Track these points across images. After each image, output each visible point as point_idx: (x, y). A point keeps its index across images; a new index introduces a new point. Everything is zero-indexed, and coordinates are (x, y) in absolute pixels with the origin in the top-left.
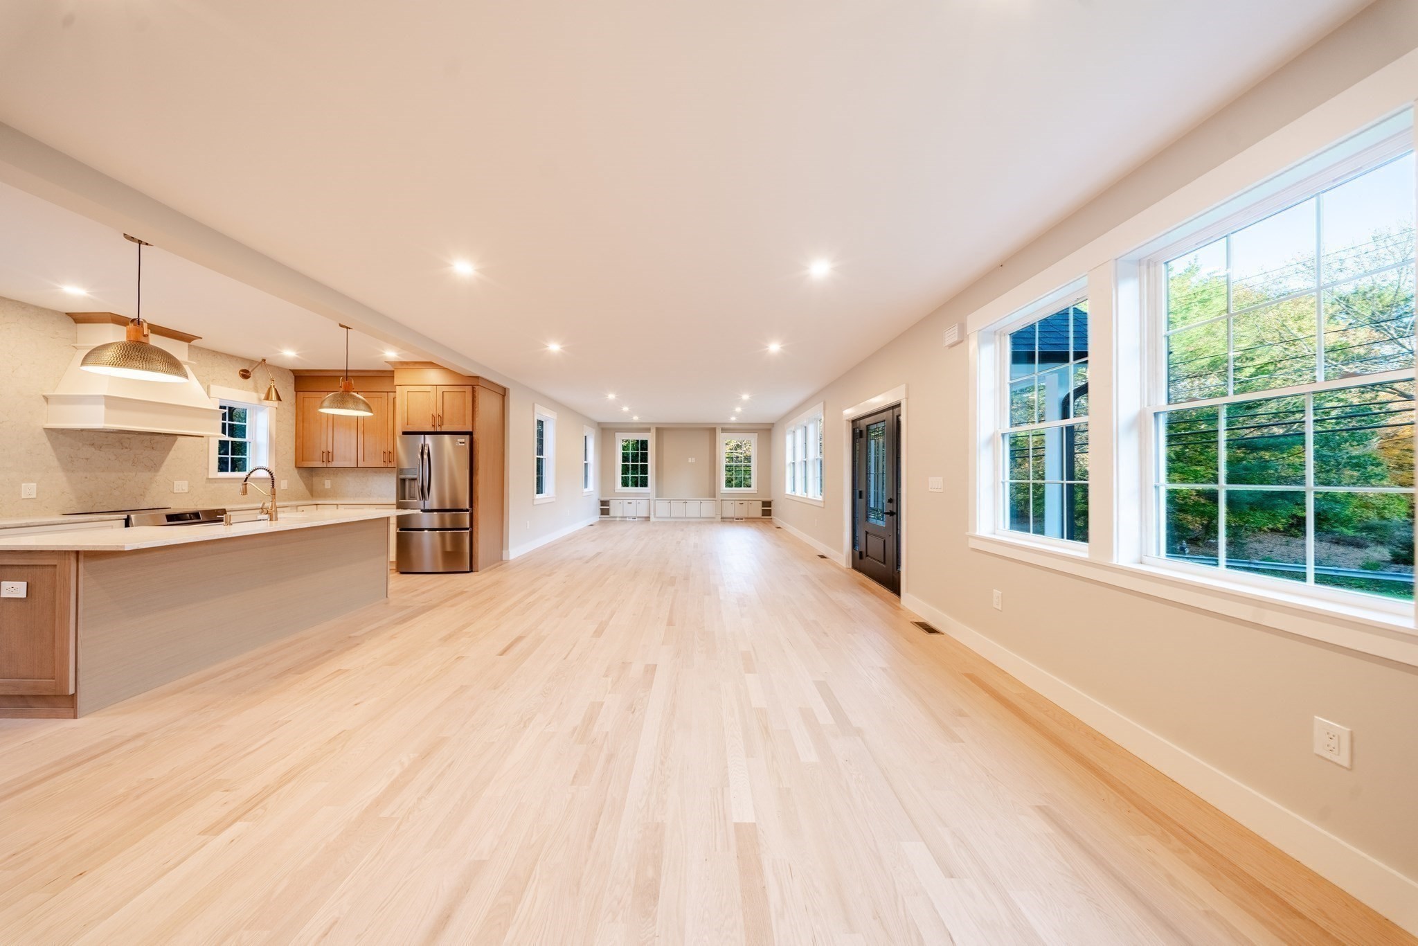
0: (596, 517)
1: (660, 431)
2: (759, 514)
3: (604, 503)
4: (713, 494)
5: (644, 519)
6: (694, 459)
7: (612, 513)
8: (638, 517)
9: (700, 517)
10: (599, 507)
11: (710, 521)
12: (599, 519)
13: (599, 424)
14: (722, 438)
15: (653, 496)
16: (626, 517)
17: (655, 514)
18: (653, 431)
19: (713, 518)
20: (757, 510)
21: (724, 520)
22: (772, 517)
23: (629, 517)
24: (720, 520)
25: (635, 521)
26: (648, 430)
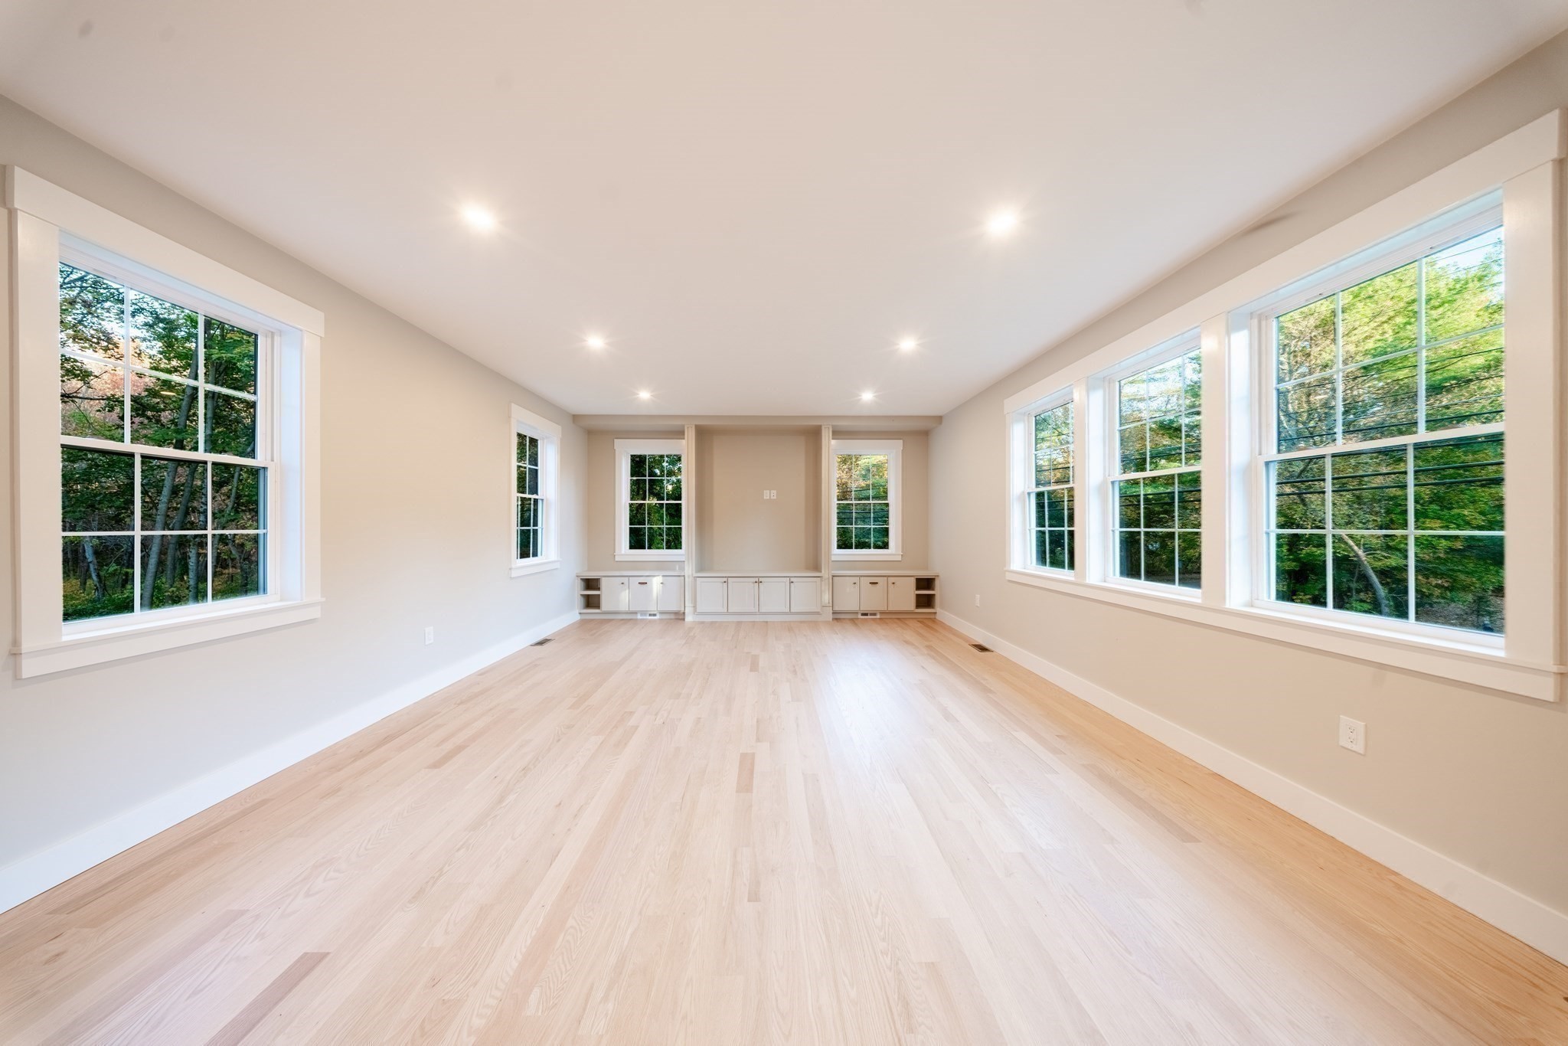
0: (574, 614)
1: (706, 435)
2: (910, 604)
3: (591, 584)
4: (814, 564)
5: (673, 617)
6: (774, 492)
7: (605, 604)
8: (662, 613)
9: (790, 613)
10: (579, 590)
11: (809, 622)
12: (578, 617)
13: (576, 418)
14: (832, 448)
15: (689, 570)
16: (635, 613)
17: (695, 607)
18: (691, 435)
19: (818, 613)
20: (905, 597)
21: (839, 617)
22: (938, 609)
23: (643, 613)
24: (830, 617)
25: (655, 621)
26: (679, 434)
